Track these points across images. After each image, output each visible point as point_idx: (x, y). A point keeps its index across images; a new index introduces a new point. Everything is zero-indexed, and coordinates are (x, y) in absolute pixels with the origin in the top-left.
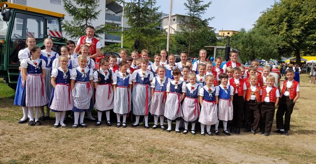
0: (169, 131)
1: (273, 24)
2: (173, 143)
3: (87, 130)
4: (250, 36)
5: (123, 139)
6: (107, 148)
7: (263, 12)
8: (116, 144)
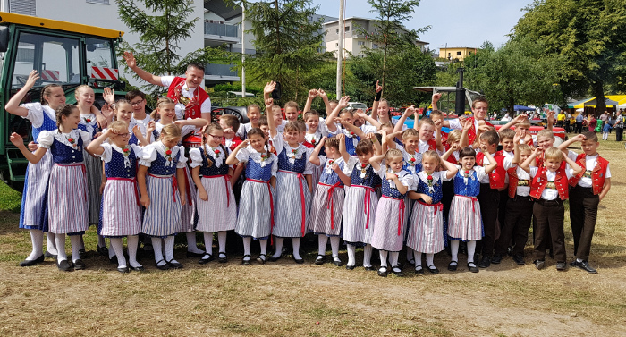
0: (352, 268)
1: (547, 33)
2: (360, 292)
3: (182, 274)
4: (503, 59)
5: (258, 291)
6: (227, 313)
7: (526, 9)
8: (245, 302)
